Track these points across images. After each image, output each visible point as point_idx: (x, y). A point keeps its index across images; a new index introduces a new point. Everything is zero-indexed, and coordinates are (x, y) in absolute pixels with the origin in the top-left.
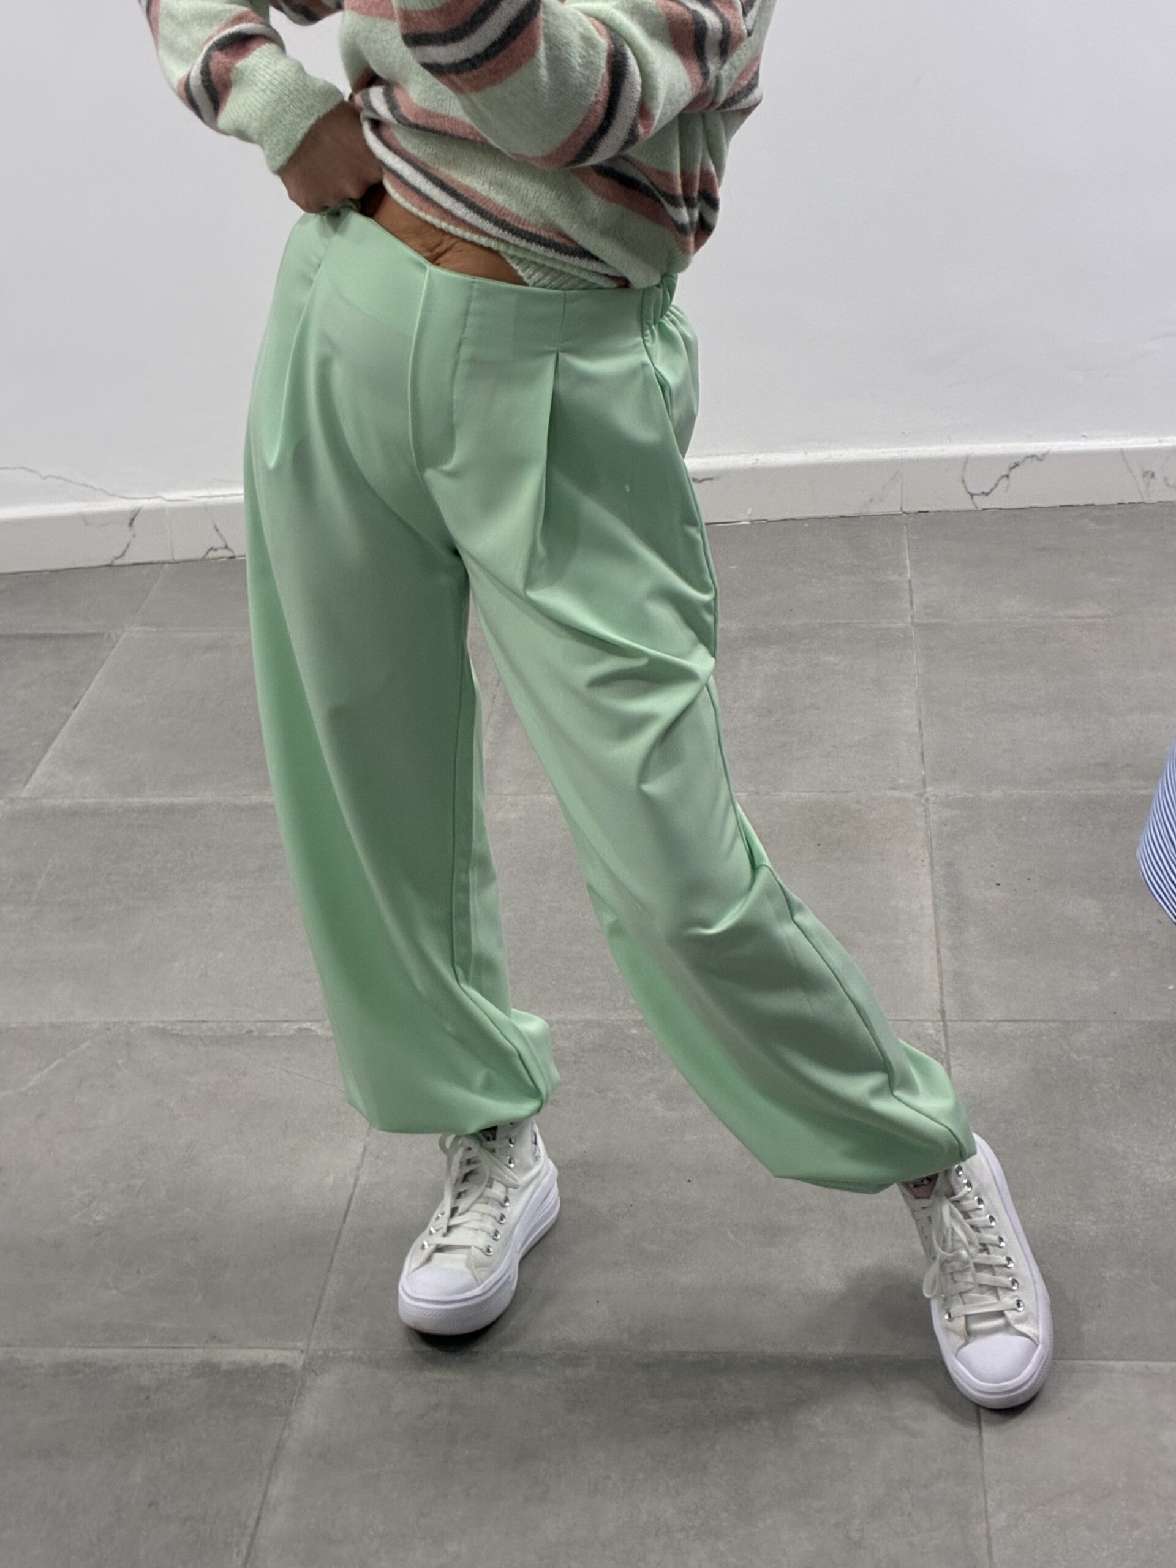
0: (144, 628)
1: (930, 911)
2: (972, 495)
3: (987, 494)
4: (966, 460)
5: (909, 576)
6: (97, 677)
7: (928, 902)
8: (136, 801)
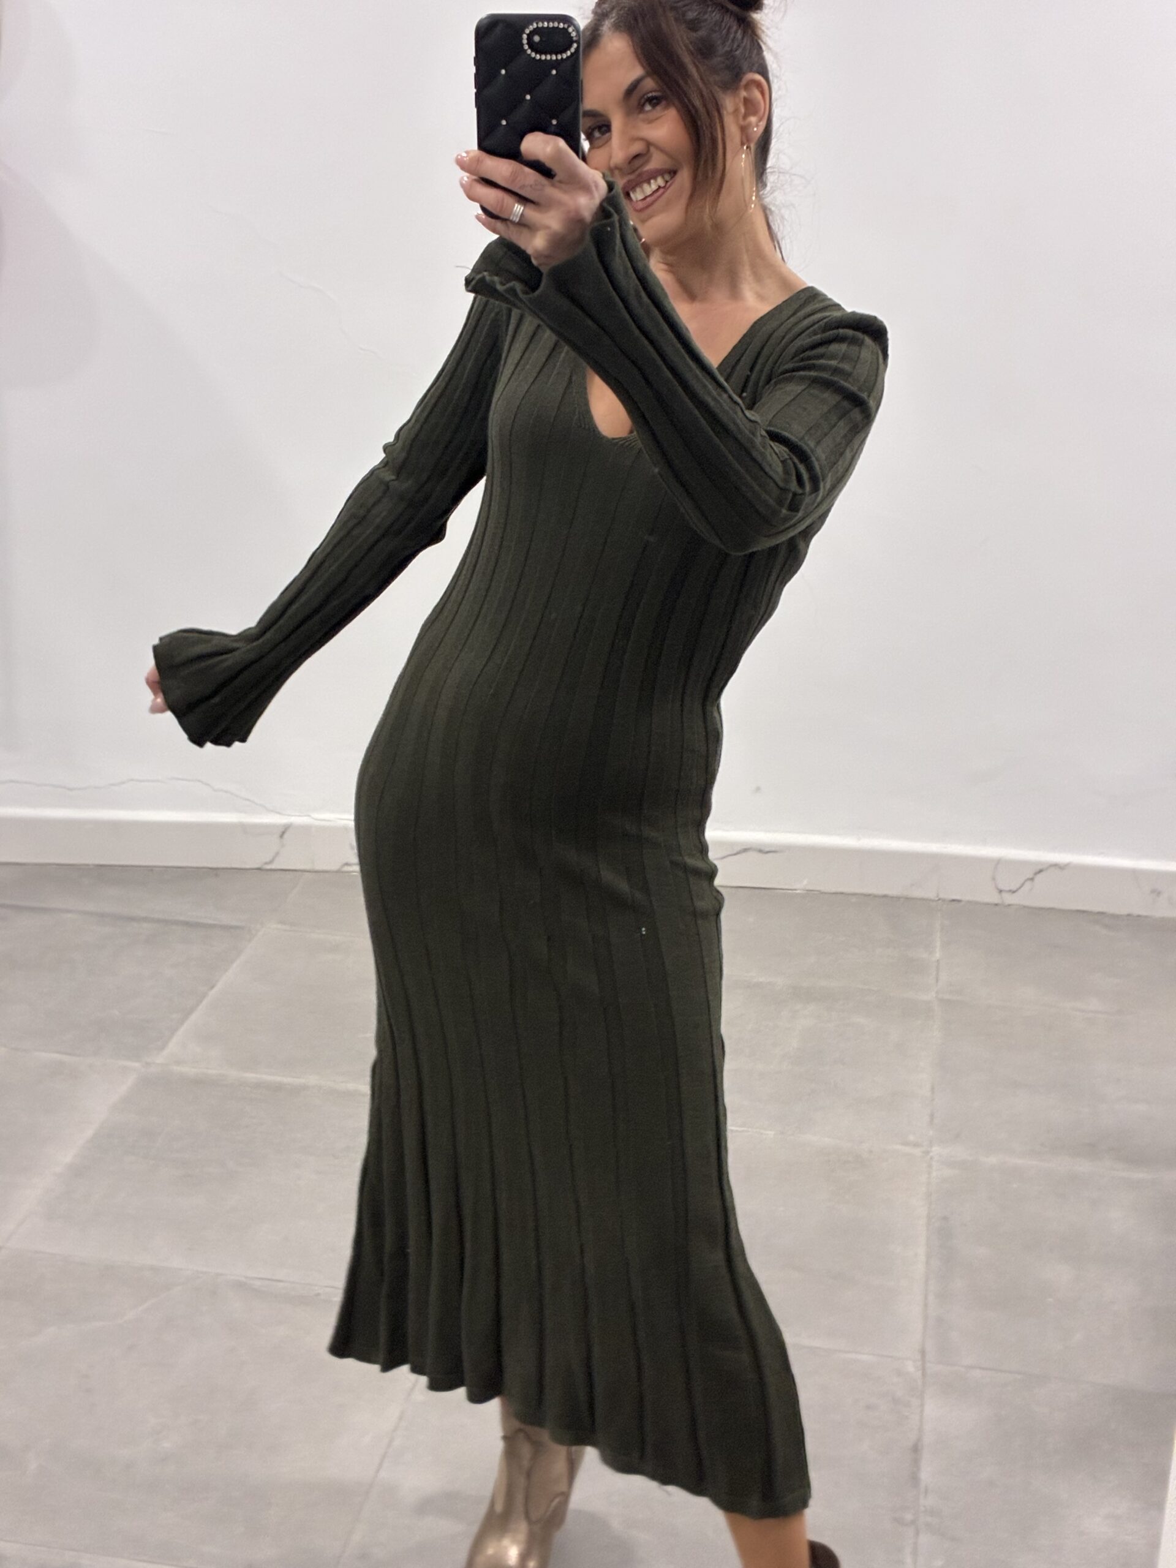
0: (279, 926)
1: (922, 1258)
2: (1001, 891)
3: (1014, 892)
4: (998, 862)
5: (938, 955)
6: (235, 965)
7: (921, 1251)
8: (251, 1076)
